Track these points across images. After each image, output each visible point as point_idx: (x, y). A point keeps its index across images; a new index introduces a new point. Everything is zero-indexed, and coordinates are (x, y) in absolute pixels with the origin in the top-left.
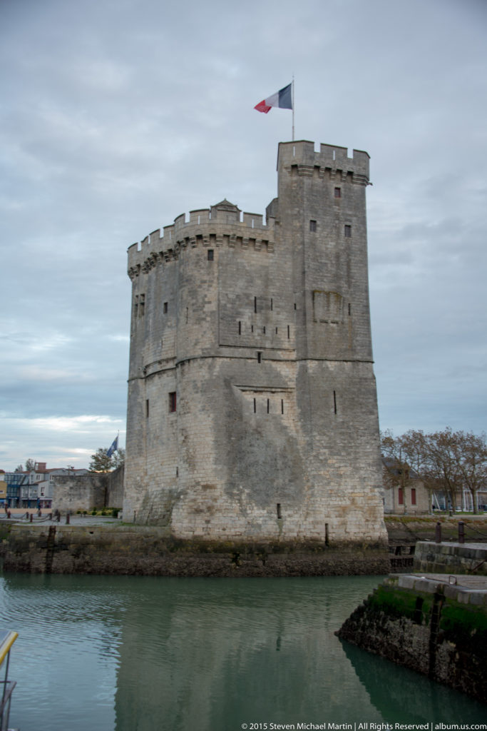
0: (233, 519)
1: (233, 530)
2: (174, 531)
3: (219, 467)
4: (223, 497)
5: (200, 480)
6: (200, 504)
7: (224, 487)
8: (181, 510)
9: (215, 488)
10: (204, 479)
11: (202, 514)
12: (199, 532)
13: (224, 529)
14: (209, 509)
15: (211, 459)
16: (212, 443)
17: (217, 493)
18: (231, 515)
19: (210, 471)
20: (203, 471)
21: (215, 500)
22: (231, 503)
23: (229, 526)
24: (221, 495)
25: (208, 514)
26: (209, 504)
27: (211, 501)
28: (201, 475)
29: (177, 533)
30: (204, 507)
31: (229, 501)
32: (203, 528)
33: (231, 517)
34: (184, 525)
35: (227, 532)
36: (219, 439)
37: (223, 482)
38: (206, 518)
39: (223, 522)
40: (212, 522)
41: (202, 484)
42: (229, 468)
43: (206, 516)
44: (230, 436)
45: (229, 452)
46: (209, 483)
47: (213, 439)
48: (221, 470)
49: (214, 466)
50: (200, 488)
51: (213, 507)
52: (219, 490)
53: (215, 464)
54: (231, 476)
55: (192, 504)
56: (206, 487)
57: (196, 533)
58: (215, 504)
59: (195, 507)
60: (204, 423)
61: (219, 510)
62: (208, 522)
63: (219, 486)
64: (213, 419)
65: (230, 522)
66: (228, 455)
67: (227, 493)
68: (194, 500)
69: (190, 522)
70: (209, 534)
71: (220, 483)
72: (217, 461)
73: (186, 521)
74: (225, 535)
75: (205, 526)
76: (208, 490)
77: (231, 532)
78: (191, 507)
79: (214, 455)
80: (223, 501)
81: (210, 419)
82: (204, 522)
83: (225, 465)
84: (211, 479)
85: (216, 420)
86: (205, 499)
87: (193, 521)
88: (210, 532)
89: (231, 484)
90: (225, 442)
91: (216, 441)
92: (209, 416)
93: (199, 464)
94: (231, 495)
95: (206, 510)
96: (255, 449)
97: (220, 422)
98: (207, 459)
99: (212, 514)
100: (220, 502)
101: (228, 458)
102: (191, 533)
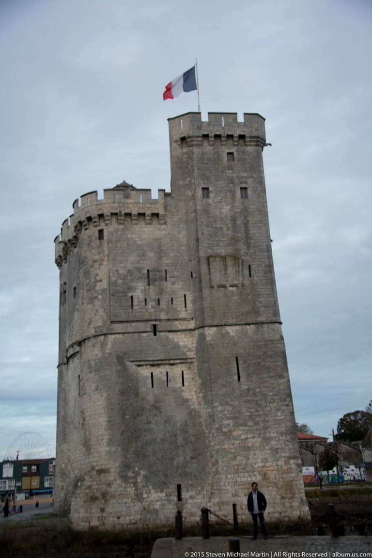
0: (127, 505)
1: (127, 518)
2: (72, 523)
3: (113, 449)
4: (118, 482)
5: (95, 464)
6: (95, 490)
7: (118, 470)
8: (79, 499)
9: (109, 473)
10: (98, 464)
11: (97, 501)
12: (95, 523)
13: (119, 518)
14: (104, 495)
15: (105, 441)
16: (105, 423)
17: (112, 476)
18: (125, 500)
19: (104, 454)
20: (97, 455)
21: (109, 485)
22: (126, 488)
23: (124, 513)
24: (115, 480)
25: (103, 501)
26: (103, 490)
27: (105, 487)
28: (96, 459)
29: (75, 524)
30: (98, 494)
31: (124, 485)
32: (98, 518)
33: (126, 503)
34: (81, 516)
35: (122, 521)
36: (112, 419)
37: (117, 464)
38: (101, 506)
39: (117, 510)
40: (107, 510)
41: (97, 468)
42: (124, 449)
43: (100, 503)
44: (124, 415)
45: (123, 432)
46: (103, 467)
47: (106, 419)
48: (115, 452)
49: (108, 448)
50: (95, 473)
51: (107, 493)
52: (113, 474)
53: (109, 445)
54: (126, 458)
55: (87, 491)
56: (101, 472)
57: (92, 524)
58: (109, 490)
59: (91, 494)
60: (98, 403)
61: (113, 496)
62: (102, 510)
63: (113, 470)
64: (105, 399)
65: (125, 509)
66: (122, 435)
67: (121, 477)
68: (90, 487)
69: (86, 511)
70: (104, 524)
71: (114, 466)
72: (110, 443)
73: (82, 510)
74: (120, 524)
75: (100, 515)
76: (102, 475)
77: (125, 520)
78: (87, 494)
79: (107, 437)
80: (117, 486)
81: (103, 398)
82: (99, 510)
83: (119, 446)
84: (105, 463)
85: (108, 399)
86: (100, 484)
87: (89, 511)
88: (105, 522)
89: (126, 466)
90: (118, 421)
91: (109, 421)
92: (102, 396)
93: (94, 447)
94: (125, 478)
95: (100, 497)
96: (153, 426)
97: (113, 401)
98: (101, 442)
99: (106, 501)
100: (114, 487)
101: (122, 438)
102: (87, 524)
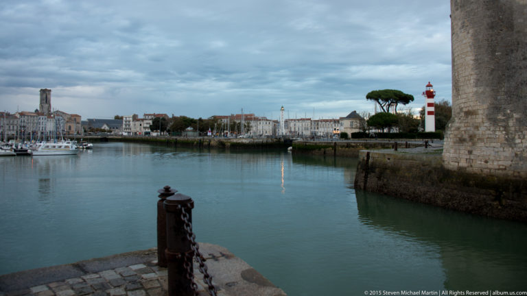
0: (496, 150)
1: (495, 163)
2: (444, 161)
3: (481, 90)
4: (486, 124)
5: (463, 105)
6: (463, 132)
7: (486, 112)
8: (449, 139)
9: (476, 115)
10: (466, 105)
11: (465, 144)
12: (463, 164)
13: (486, 162)
14: (472, 137)
15: (472, 81)
16: (472, 62)
17: (479, 119)
18: (493, 144)
19: (471, 95)
20: (465, 96)
21: (477, 128)
22: (495, 131)
23: (492, 158)
24: (483, 122)
25: (470, 143)
26: (471, 132)
27: (472, 129)
28: (463, 101)
29: (446, 163)
30: (466, 136)
31: (492, 128)
32: (467, 159)
33: (494, 147)
34: (451, 155)
35: (490, 165)
36: (479, 57)
37: (485, 106)
38: (469, 148)
39: (485, 153)
40: (474, 152)
41: (465, 110)
42: (493, 90)
43: (468, 145)
44: (494, 51)
45: (493, 70)
46: (470, 109)
47: (473, 58)
48: (483, 93)
49: (475, 89)
50: (463, 114)
51: (475, 135)
52: (480, 116)
53: (476, 86)
54: (496, 99)
55: (456, 132)
56: (468, 113)
57: (461, 165)
58: (477, 132)
59: (459, 136)
60: (464, 42)
61: (481, 140)
62: (470, 152)
63: (480, 112)
64: (472, 36)
65: (493, 153)
66: (491, 74)
67: (489, 119)
68: (458, 128)
69: (455, 152)
70: (471, 166)
71: (482, 108)
72: (478, 83)
73: (452, 151)
74: (487, 168)
75: (468, 157)
76: (470, 117)
77: (493, 165)
78: (456, 136)
79: (475, 76)
80: (485, 129)
81: (469, 35)
82: (467, 152)
83: (487, 86)
84: (472, 104)
85: (475, 36)
86: (468, 126)
87: (458, 152)
88: (473, 165)
89: (496, 108)
90: (486, 59)
91: (476, 60)
92: (468, 33)
93: (462, 88)
94: (494, 121)
95: (468, 139)
97: (480, 37)
98: (468, 82)
99: (474, 144)
100: (482, 129)
101: (491, 77)
102: (457, 164)
